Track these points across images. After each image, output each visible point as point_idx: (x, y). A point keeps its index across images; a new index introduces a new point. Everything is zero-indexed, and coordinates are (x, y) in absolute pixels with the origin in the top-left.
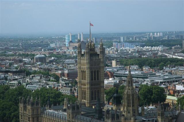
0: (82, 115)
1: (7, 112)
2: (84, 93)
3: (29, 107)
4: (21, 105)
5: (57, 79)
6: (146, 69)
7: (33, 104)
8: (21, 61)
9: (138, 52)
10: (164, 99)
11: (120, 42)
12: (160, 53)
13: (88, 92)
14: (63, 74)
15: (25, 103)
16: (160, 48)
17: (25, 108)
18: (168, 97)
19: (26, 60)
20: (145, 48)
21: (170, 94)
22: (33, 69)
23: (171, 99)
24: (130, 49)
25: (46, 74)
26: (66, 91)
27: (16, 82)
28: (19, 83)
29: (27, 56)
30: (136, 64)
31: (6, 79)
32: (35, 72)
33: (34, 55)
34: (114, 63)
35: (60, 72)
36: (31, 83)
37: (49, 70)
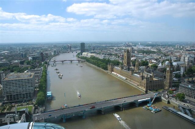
0: (124, 69)
1: (105, 66)
2: (125, 62)
3: (110, 66)
4: (108, 65)
5: (119, 57)
6: (145, 54)
7: (111, 65)
8: (110, 50)
9: (143, 48)
10: (148, 64)
11: (139, 45)
12: (150, 49)
13: (126, 62)
14: (121, 55)
15: (109, 65)
16: (150, 47)
17: (109, 66)
18: (149, 64)
19: (111, 50)
20: (145, 47)
21: (150, 63)
22: (113, 53)
23: (150, 65)
24: (141, 47)
25: (116, 55)
26: (121, 61)
27: (107, 58)
28: (108, 58)
29: (112, 49)
30: (142, 52)
31: (105, 56)
32: (113, 55)
33: (113, 49)
34: (136, 52)
35: (120, 55)
36: (112, 58)
37: (117, 54)
